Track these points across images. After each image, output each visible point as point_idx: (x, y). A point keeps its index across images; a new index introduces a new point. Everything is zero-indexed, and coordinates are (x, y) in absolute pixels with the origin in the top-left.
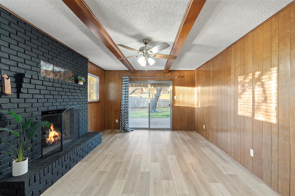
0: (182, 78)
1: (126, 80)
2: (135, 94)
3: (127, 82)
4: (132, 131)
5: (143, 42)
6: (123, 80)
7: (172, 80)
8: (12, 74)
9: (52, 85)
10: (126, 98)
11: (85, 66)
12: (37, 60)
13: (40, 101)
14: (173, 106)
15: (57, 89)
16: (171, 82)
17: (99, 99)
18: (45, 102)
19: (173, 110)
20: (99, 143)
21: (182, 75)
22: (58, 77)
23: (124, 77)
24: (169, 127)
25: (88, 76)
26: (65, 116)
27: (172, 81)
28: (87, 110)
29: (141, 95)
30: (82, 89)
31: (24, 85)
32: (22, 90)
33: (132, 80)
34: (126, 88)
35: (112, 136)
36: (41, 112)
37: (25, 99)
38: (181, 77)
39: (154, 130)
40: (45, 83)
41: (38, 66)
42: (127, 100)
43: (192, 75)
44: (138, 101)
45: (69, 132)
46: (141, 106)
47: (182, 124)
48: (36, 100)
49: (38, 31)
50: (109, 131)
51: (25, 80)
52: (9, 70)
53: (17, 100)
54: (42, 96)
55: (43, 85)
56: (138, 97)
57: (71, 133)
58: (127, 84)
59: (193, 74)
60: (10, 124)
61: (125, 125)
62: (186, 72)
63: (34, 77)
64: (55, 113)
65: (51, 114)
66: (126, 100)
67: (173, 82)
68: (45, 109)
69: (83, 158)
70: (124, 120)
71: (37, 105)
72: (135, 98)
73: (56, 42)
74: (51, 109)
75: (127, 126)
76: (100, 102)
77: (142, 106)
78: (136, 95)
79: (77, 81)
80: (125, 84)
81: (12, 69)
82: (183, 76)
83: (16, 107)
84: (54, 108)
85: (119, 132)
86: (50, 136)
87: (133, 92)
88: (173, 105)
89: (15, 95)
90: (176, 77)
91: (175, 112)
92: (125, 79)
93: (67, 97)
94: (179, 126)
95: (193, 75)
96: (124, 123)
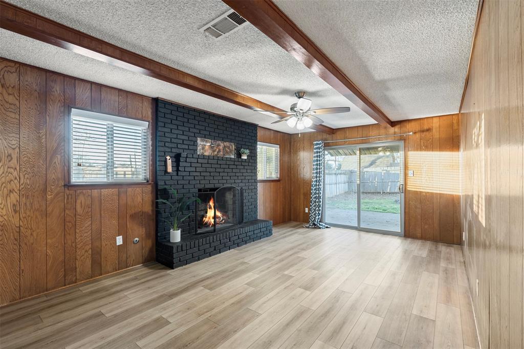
0: (427, 133)
1: (318, 146)
2: (376, 167)
3: (319, 149)
4: (327, 227)
5: (296, 96)
6: (315, 147)
7: (405, 140)
8: (173, 155)
9: (207, 162)
10: (318, 175)
11: (253, 135)
12: (194, 139)
13: (196, 178)
14: (405, 190)
15: (213, 166)
16: (401, 144)
17: (279, 176)
18: (202, 180)
19: (405, 198)
20: (267, 236)
21: (426, 127)
22: (216, 153)
23: (315, 143)
24: (398, 229)
25: (258, 146)
26: (229, 197)
27: (403, 141)
28: (255, 190)
29: (389, 169)
30: (247, 164)
31: (181, 164)
32: (180, 168)
33: (328, 146)
34: (318, 159)
35: (292, 231)
36: (197, 189)
37: (183, 176)
38: (423, 131)
39: (367, 232)
40: (200, 161)
41: (195, 144)
42: (319, 177)
43: (452, 125)
44: (383, 180)
45: (232, 216)
46: (388, 191)
47: (426, 227)
48: (193, 178)
49: (195, 110)
50: (295, 223)
51: (182, 159)
52: (171, 152)
53: (176, 178)
54: (198, 174)
55: (197, 162)
56: (381, 173)
57: (233, 217)
58: (319, 152)
59: (455, 121)
60: (172, 198)
61: (316, 216)
62: (435, 120)
63: (189, 156)
64: (207, 191)
65: (204, 191)
66: (318, 179)
67: (405, 142)
68: (202, 187)
69: (238, 246)
70: (315, 210)
71: (194, 182)
72: (376, 174)
73: (214, 115)
74: (207, 186)
75: (319, 219)
76: (281, 181)
77: (390, 190)
78: (378, 170)
79: (239, 155)
80: (317, 152)
81: (174, 150)
82: (428, 130)
83: (176, 183)
84: (212, 186)
85: (306, 227)
86: (208, 215)
87: (372, 163)
88: (405, 188)
89: (175, 173)
90: (411, 133)
91: (410, 202)
92: (317, 144)
93: (226, 174)
94: (420, 230)
95: (455, 125)
96: (315, 214)
